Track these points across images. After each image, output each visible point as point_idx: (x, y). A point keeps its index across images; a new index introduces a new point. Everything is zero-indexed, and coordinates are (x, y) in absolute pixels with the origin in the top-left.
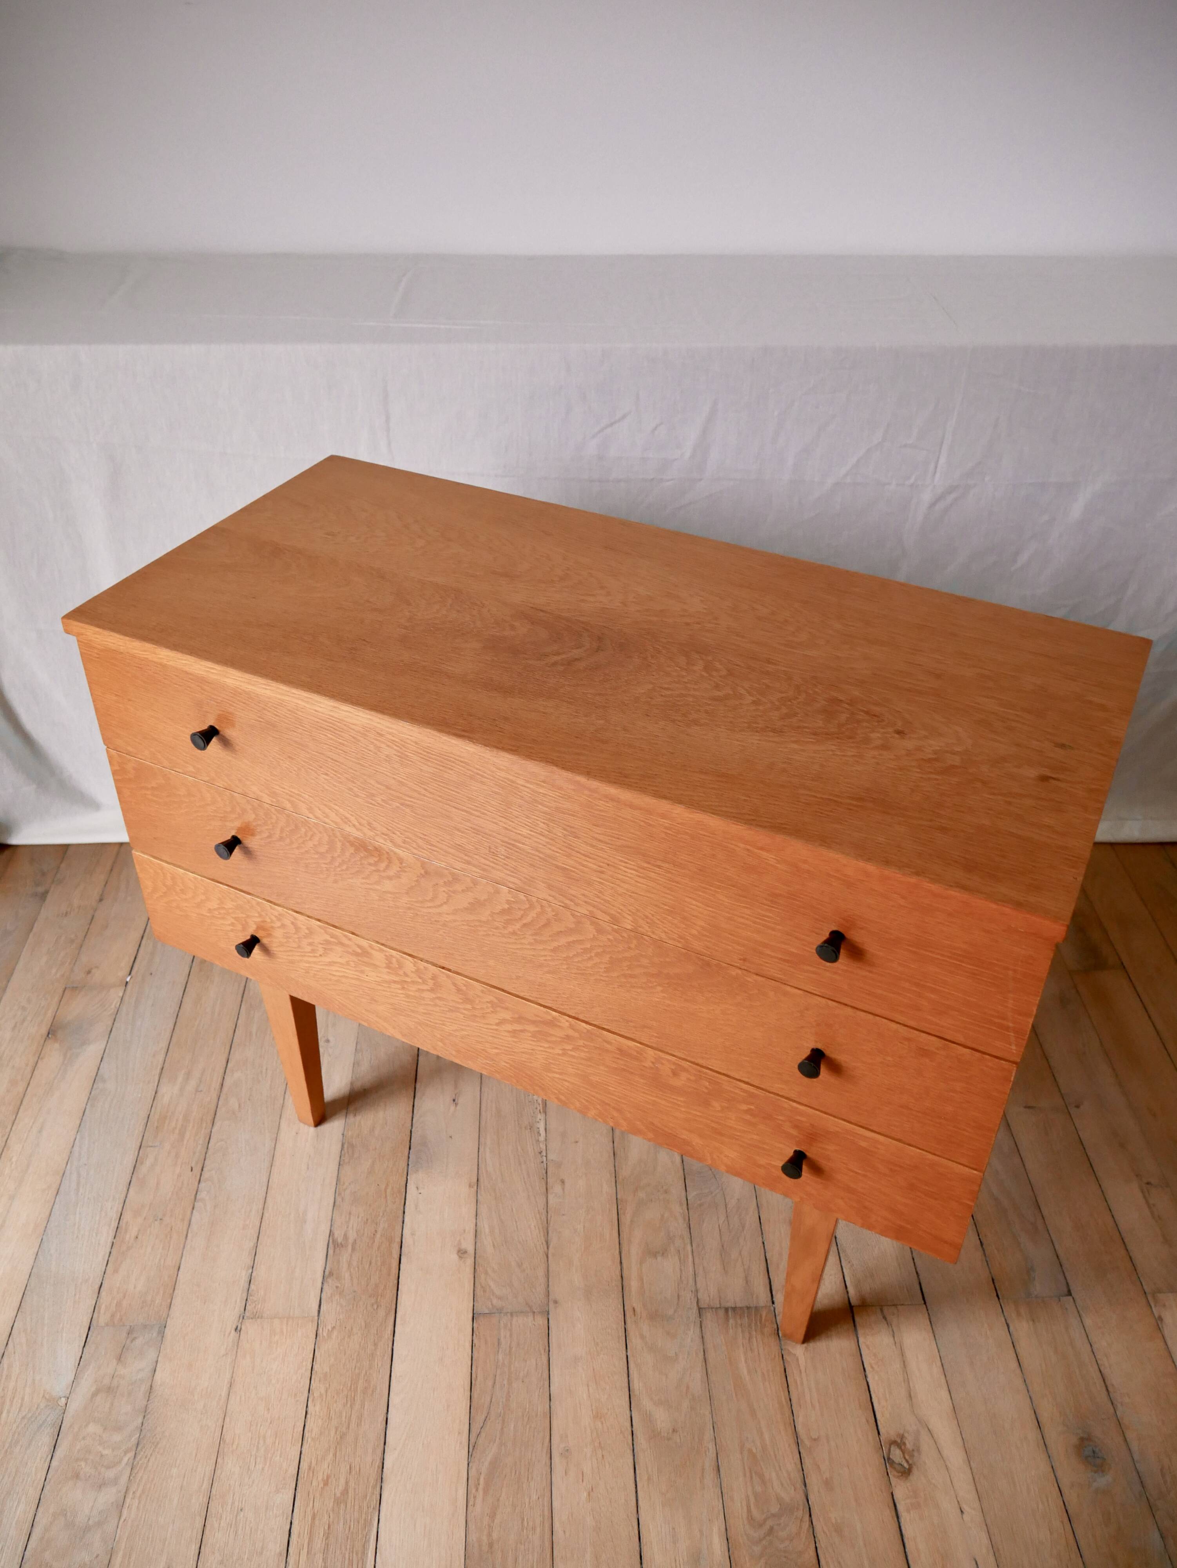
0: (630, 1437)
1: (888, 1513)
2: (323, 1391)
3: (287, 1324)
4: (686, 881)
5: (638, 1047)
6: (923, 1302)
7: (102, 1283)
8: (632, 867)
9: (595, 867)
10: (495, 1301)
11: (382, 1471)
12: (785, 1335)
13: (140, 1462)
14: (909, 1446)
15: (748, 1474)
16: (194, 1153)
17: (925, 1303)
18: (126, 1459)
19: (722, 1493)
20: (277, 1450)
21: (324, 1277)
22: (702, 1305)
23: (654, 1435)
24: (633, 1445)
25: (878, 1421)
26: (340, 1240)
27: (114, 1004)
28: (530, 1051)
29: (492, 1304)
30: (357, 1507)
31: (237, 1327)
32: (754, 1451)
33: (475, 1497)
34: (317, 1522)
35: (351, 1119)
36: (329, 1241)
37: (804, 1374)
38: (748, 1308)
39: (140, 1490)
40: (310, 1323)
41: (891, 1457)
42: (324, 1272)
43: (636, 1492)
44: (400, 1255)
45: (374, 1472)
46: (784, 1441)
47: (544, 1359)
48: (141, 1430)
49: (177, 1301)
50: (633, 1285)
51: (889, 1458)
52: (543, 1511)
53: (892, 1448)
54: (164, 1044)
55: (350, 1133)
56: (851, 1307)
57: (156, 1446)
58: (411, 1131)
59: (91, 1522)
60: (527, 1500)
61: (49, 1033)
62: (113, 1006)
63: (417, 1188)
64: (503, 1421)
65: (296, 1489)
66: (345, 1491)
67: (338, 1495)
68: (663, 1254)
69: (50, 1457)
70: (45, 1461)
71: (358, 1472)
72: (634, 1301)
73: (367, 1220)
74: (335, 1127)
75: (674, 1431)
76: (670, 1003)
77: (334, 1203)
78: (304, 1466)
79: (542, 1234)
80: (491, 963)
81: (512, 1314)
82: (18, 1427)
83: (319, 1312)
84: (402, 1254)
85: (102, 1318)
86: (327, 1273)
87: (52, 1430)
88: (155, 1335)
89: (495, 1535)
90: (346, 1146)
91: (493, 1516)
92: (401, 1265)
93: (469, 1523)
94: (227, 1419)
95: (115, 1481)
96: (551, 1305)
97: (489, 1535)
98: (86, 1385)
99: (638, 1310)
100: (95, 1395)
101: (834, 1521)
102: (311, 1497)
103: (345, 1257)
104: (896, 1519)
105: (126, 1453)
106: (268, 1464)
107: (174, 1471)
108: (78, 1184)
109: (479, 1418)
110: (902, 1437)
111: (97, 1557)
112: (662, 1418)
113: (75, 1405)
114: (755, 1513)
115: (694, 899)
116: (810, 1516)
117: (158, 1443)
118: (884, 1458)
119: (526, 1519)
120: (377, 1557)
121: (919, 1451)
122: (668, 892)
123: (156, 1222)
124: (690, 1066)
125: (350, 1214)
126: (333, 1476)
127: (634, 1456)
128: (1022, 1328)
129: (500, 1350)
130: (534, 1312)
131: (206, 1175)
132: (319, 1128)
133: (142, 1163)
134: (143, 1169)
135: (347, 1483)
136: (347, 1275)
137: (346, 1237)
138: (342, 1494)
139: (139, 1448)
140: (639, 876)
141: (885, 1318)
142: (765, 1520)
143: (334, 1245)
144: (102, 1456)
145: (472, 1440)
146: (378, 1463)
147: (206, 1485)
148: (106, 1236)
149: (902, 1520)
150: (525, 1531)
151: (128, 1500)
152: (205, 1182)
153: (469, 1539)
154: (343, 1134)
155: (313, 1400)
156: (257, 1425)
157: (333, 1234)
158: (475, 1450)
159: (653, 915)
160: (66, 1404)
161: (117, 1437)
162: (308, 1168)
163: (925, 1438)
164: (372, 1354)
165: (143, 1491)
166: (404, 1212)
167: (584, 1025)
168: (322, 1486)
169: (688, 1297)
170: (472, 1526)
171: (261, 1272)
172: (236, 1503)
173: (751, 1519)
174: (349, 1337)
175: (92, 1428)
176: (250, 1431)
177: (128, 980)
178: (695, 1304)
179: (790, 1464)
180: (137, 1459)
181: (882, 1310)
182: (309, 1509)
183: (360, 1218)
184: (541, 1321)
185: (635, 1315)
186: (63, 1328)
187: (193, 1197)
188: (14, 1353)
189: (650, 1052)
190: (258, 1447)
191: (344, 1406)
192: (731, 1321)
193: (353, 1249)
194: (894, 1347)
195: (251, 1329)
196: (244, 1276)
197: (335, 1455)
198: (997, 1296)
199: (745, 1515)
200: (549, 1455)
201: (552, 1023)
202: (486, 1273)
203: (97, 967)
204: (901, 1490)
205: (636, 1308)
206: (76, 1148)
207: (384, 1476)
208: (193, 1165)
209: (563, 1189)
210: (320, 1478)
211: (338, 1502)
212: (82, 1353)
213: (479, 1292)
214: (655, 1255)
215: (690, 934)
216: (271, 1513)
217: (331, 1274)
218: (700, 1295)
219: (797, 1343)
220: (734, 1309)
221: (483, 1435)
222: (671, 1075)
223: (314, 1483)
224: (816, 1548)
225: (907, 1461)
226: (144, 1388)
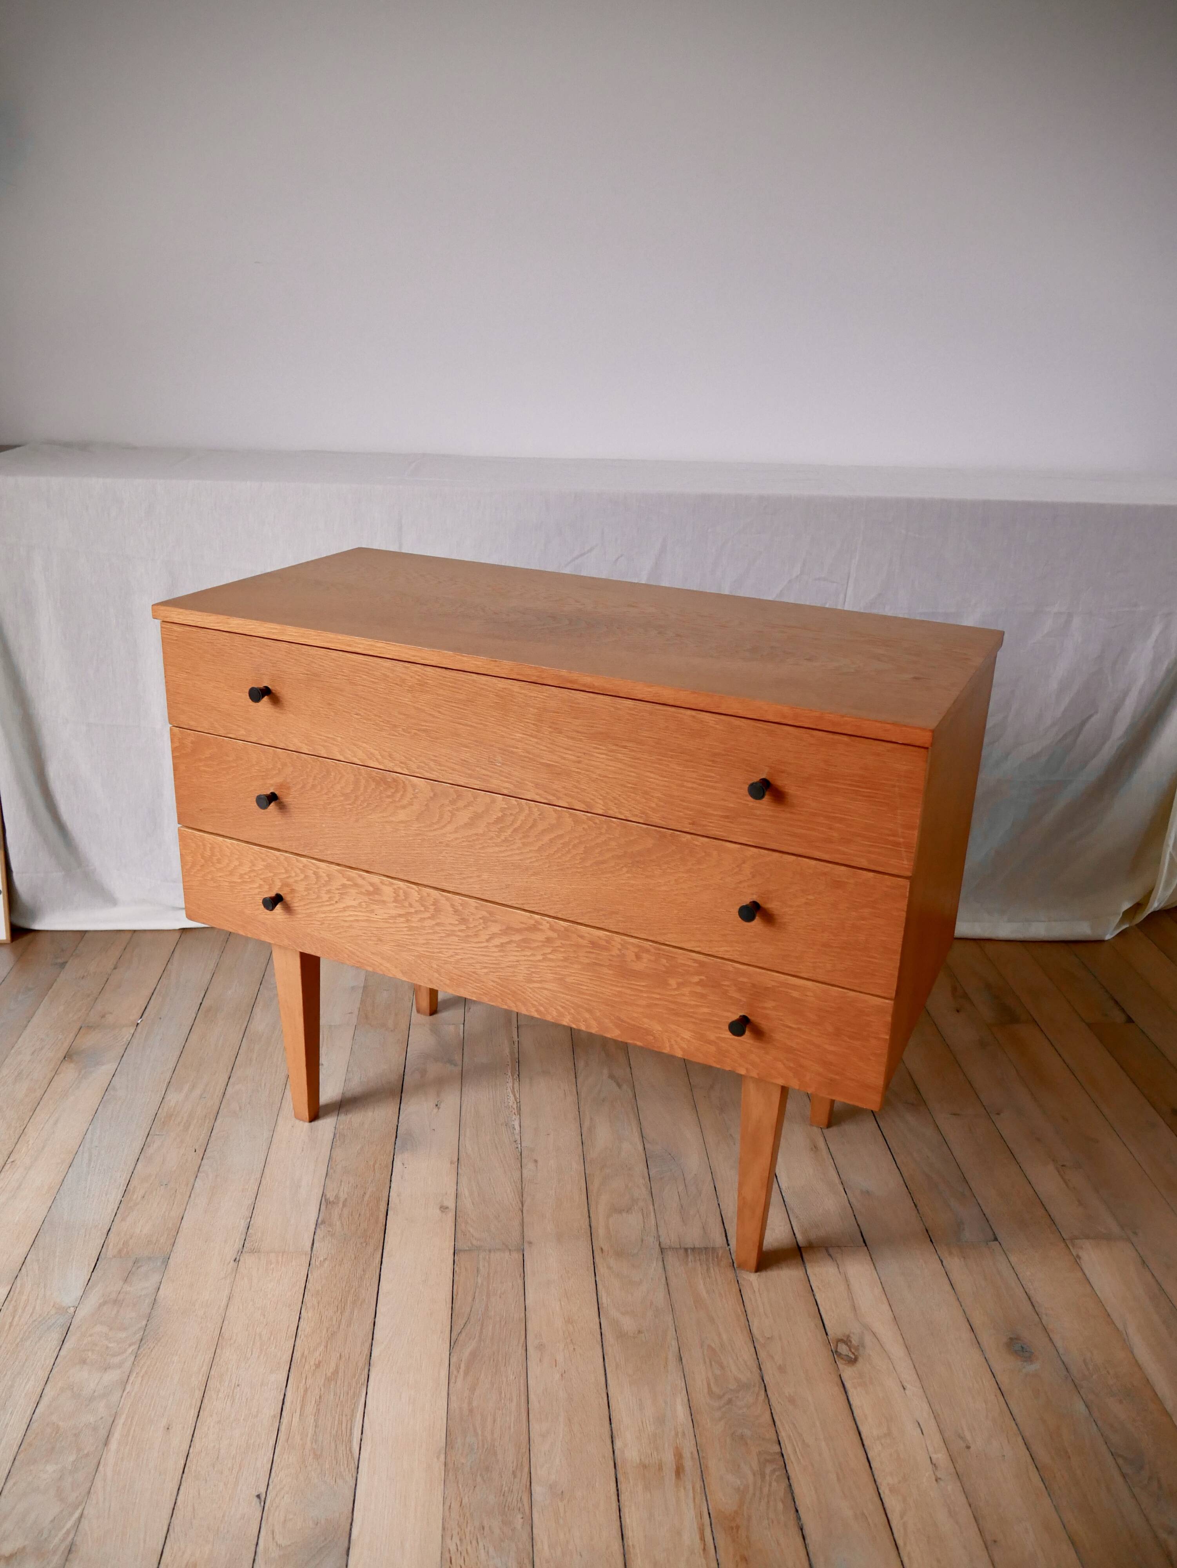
0: (600, 1336)
1: (837, 1390)
2: (315, 1303)
3: (283, 1256)
4: (646, 757)
5: (607, 936)
6: (864, 1245)
7: (110, 1229)
8: (605, 752)
9: (573, 757)
10: (475, 1242)
11: (370, 1359)
12: (739, 1266)
13: (144, 1352)
14: (855, 1341)
15: (708, 1363)
16: (198, 1140)
17: (866, 1245)
18: (130, 1350)
19: (684, 1375)
20: (273, 1344)
21: (316, 1225)
22: (663, 1246)
23: (621, 1335)
24: (602, 1342)
25: (826, 1327)
26: (331, 1199)
27: (126, 1038)
28: (515, 963)
29: (472, 1244)
30: (346, 1384)
31: (236, 1259)
32: (713, 1345)
33: (456, 1377)
34: (309, 1393)
35: (342, 1117)
36: (321, 1200)
37: (757, 1294)
38: (706, 1248)
39: (143, 1371)
40: (304, 1256)
41: (838, 1350)
42: (317, 1221)
43: (606, 1374)
44: (387, 1210)
45: (363, 1360)
46: (741, 1340)
47: (520, 1282)
48: (145, 1330)
49: (180, 1240)
50: (601, 1232)
51: (836, 1352)
52: (519, 1387)
53: (839, 1345)
54: (171, 1066)
55: (341, 1127)
56: (799, 1248)
57: (159, 1341)
58: (397, 1126)
59: (96, 1394)
60: (505, 1380)
61: (65, 1057)
62: (125, 1040)
63: (403, 1164)
64: (482, 1325)
65: (289, 1371)
66: (336, 1372)
67: (329, 1374)
68: (627, 1212)
69: (59, 1348)
70: (54, 1351)
71: (347, 1359)
72: (601, 1240)
73: (357, 1186)
74: (326, 1124)
75: (639, 1332)
76: (634, 882)
77: (327, 1174)
78: (297, 1355)
79: (517, 1197)
80: (485, 876)
81: (490, 1251)
82: (29, 1327)
83: (312, 1248)
84: (389, 1209)
85: (110, 1251)
86: (320, 1221)
87: (61, 1330)
88: (158, 1264)
89: (475, 1404)
90: (337, 1136)
91: (473, 1389)
92: (388, 1217)
93: (451, 1396)
94: (226, 1322)
95: (120, 1365)
96: (526, 1245)
97: (470, 1403)
98: (94, 1298)
99: (605, 1248)
100: (101, 1305)
101: (787, 1395)
102: (304, 1376)
103: (336, 1211)
104: (844, 1394)
105: (130, 1346)
106: (264, 1353)
107: (176, 1358)
108: (90, 1160)
109: (461, 1322)
110: (848, 1336)
111: (102, 1418)
112: (628, 1324)
113: (82, 1313)
114: (715, 1389)
115: (651, 772)
116: (766, 1391)
117: (160, 1339)
118: (832, 1351)
119: (503, 1393)
120: (365, 1418)
121: (863, 1346)
122: (632, 769)
123: (162, 1187)
124: (651, 945)
125: (341, 1181)
126: (324, 1361)
127: (603, 1349)
128: (955, 1263)
129: (479, 1275)
130: (510, 1250)
131: (207, 1154)
132: (313, 1123)
133: (149, 1146)
134: (150, 1151)
135: (337, 1366)
136: (338, 1223)
137: (337, 1197)
138: (333, 1374)
139: (143, 1342)
140: (609, 760)
141: (830, 1255)
142: (724, 1394)
143: (325, 1202)
144: (107, 1347)
145: (454, 1338)
146: (366, 1351)
147: (205, 1368)
148: (115, 1195)
149: (850, 1394)
150: (503, 1401)
151: (132, 1379)
152: (207, 1159)
153: (451, 1406)
154: (335, 1128)
155: (306, 1309)
156: (253, 1326)
157: (326, 1195)
158: (456, 1344)
159: (620, 795)
160: (75, 1312)
161: (122, 1335)
162: (303, 1150)
163: (868, 1339)
164: (361, 1278)
165: (146, 1372)
166: (391, 1181)
167: (561, 922)
168: (314, 1368)
169: (651, 1240)
170: (453, 1398)
171: (258, 1220)
172: (234, 1381)
173: (710, 1392)
174: (340, 1265)
175: (99, 1328)
176: (247, 1330)
177: (139, 1022)
178: (658, 1246)
179: (747, 1354)
180: (141, 1350)
181: (827, 1251)
182: (302, 1385)
183: (350, 1185)
184: (517, 1256)
185: (602, 1252)
186: (73, 1259)
187: (196, 1169)
188: (27, 1276)
189: (618, 938)
190: (254, 1342)
191: (335, 1313)
192: (691, 1258)
193: (344, 1205)
194: (839, 1275)
195: (248, 1260)
196: (243, 1224)
197: (326, 1347)
198: (931, 1240)
199: (706, 1391)
200: (525, 1348)
201: (535, 928)
202: (467, 1223)
203: (111, 1013)
204: (848, 1373)
205: (604, 1249)
206: (88, 1136)
207: (372, 1362)
208: (197, 1148)
209: (537, 1167)
210: (312, 1363)
211: (328, 1380)
212: (91, 1276)
213: (459, 1235)
214: (620, 1212)
215: (649, 808)
216: (266, 1388)
217: (323, 1222)
218: (662, 1240)
219: (751, 1272)
220: (693, 1249)
221: (463, 1334)
222: (635, 960)
223: (307, 1367)
224: (772, 1413)
225: (853, 1353)
226: (148, 1301)
